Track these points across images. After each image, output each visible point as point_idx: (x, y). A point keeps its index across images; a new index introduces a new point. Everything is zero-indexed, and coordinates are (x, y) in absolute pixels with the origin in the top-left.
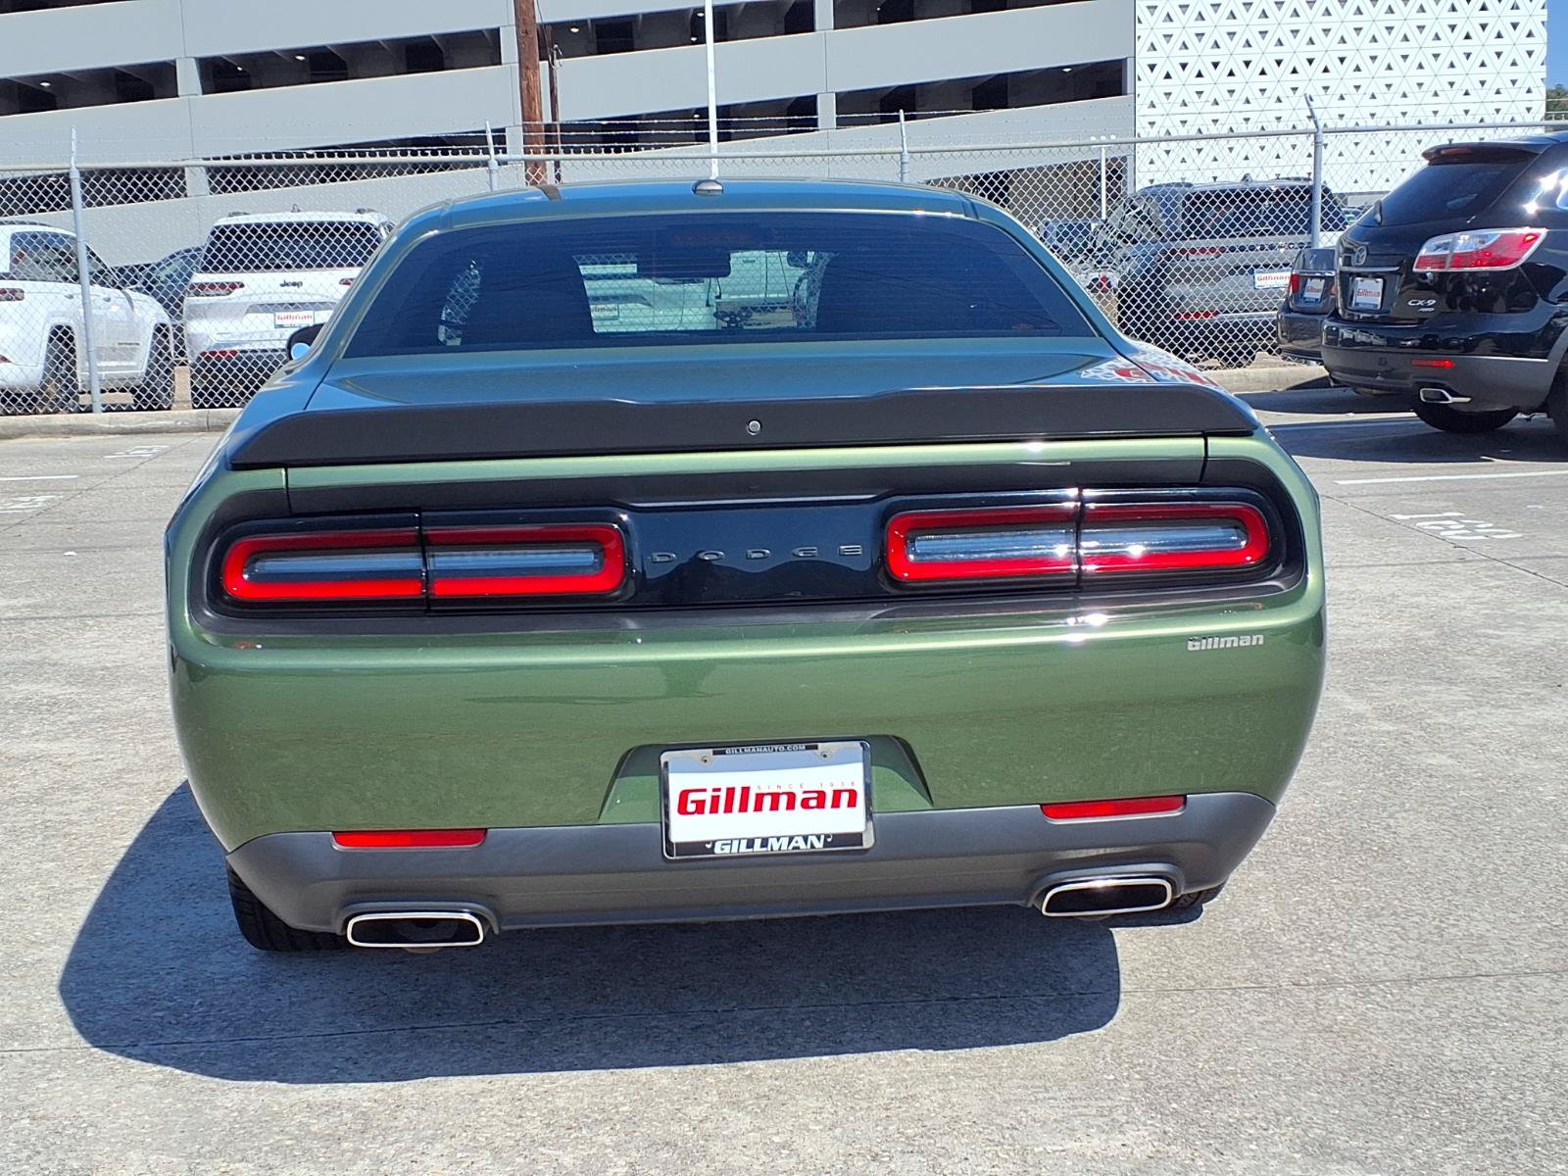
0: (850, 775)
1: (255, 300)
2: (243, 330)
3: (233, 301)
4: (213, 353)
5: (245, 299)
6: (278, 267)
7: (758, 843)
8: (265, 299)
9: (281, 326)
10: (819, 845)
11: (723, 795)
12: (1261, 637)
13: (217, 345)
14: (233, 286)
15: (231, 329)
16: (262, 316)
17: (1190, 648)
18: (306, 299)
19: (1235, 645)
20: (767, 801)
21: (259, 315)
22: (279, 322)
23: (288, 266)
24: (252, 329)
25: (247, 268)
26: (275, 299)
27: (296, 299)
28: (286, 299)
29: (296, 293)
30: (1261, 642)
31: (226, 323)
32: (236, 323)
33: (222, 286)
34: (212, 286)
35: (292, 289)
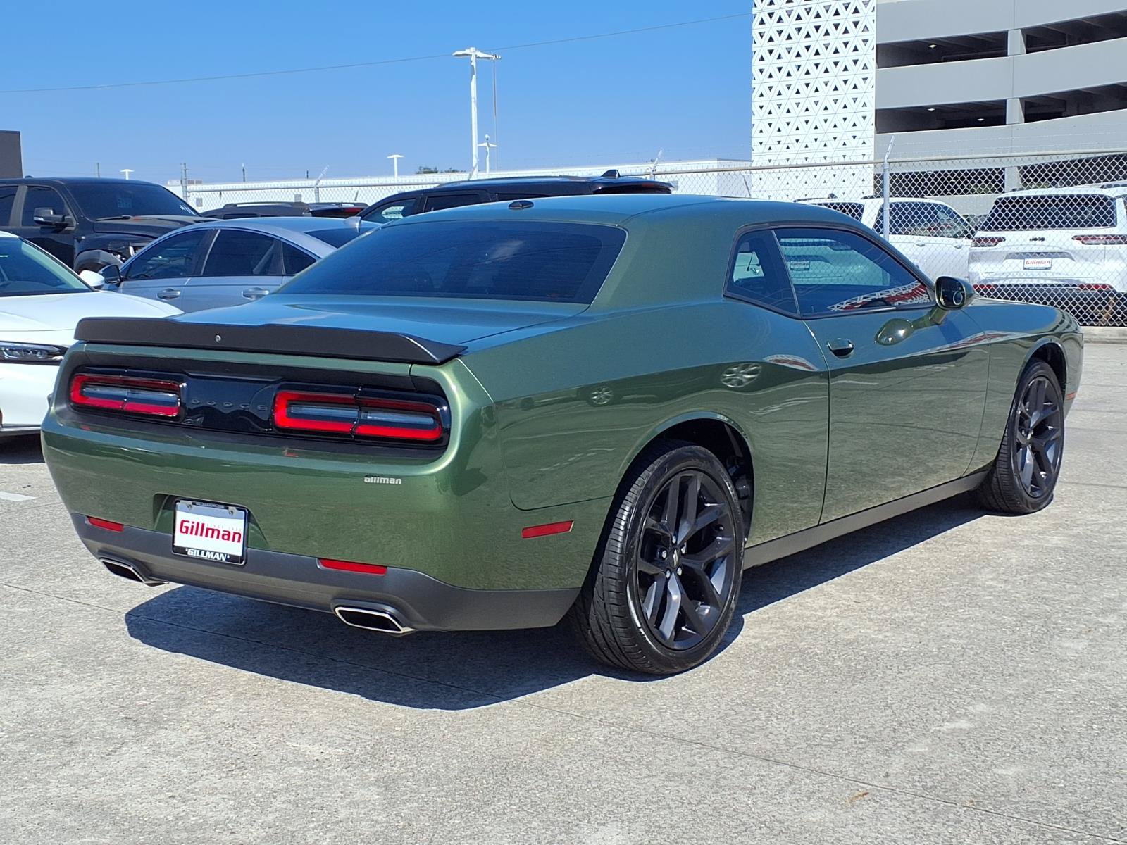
0: (236, 524)
1: (1014, 250)
2: (1003, 270)
3: (999, 250)
4: (982, 286)
5: (1007, 249)
6: (1032, 227)
7: (203, 553)
8: (1021, 250)
9: (1028, 269)
10: (224, 559)
11: (195, 525)
12: (400, 480)
13: (985, 281)
14: (1000, 240)
15: (996, 270)
16: (1017, 261)
17: (365, 481)
18: (1049, 250)
19: (387, 482)
20: (210, 532)
21: (1016, 260)
22: (1026, 266)
23: (1039, 227)
24: (1010, 270)
25: (1010, 228)
26: (1028, 250)
27: (1042, 250)
28: (1035, 250)
29: (1042, 245)
30: (400, 483)
31: (993, 266)
32: (1000, 266)
33: (993, 240)
34: (986, 240)
35: (1038, 242)
